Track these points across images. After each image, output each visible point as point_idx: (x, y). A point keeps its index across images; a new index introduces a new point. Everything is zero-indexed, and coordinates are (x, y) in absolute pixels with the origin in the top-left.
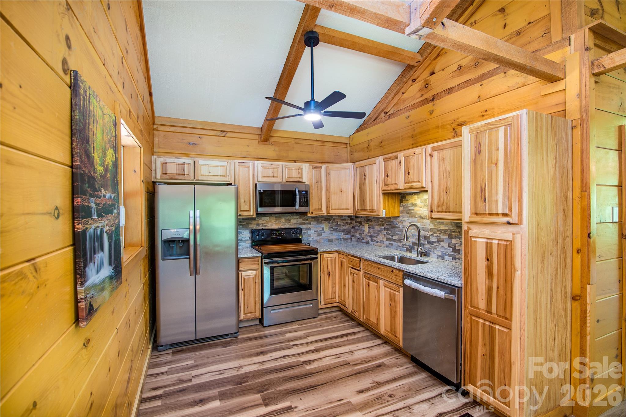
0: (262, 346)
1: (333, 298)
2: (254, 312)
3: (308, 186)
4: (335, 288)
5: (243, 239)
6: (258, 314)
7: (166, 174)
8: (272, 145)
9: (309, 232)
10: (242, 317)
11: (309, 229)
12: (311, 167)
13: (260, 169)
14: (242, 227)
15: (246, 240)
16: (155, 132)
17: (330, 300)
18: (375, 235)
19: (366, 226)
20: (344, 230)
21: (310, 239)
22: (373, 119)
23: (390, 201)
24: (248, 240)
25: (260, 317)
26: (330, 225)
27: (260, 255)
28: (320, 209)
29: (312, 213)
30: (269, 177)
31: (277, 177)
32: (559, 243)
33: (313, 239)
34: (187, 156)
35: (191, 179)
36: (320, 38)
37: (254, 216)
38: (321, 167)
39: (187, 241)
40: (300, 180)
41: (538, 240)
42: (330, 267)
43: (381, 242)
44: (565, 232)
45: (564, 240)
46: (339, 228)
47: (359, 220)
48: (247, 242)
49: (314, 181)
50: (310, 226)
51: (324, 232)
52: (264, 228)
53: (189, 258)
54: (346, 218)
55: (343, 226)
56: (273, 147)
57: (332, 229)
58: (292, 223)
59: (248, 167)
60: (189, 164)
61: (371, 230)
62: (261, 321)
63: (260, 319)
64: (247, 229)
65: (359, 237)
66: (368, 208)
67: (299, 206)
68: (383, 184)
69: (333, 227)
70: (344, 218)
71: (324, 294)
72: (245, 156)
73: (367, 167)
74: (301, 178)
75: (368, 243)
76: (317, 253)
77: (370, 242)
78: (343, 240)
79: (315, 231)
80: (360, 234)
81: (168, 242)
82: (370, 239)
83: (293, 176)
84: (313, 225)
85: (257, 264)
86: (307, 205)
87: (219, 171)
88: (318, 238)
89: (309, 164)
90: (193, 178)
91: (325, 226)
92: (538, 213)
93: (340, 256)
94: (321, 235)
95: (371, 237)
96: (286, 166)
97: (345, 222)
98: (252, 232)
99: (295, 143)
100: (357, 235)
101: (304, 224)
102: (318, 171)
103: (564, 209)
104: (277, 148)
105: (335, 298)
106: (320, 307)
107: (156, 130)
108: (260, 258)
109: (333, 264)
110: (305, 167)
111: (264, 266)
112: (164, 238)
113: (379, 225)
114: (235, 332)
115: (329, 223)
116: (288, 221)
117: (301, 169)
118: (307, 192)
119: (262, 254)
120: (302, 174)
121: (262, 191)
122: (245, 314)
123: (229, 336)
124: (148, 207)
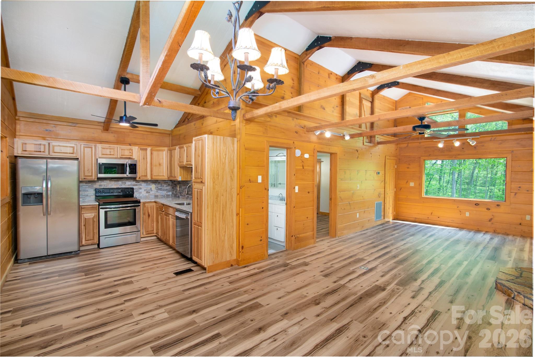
0: (94, 256)
1: (152, 231)
2: (93, 240)
3: (136, 161)
4: (154, 225)
5: (89, 195)
6: (96, 241)
7: (26, 151)
8: (112, 133)
9: (140, 190)
10: (84, 243)
11: (141, 189)
12: (139, 149)
13: (100, 149)
14: (88, 187)
15: (91, 196)
16: (17, 121)
17: (150, 232)
18: (182, 192)
19: (178, 186)
20: (167, 190)
21: (141, 195)
22: (182, 121)
23: (184, 171)
24: (93, 196)
25: (98, 243)
26: (156, 186)
27: (98, 203)
28: (146, 176)
29: (140, 178)
30: (107, 154)
31: (113, 155)
32: (227, 191)
33: (143, 195)
34: (44, 138)
35: (46, 154)
36: (130, 80)
37: (96, 180)
38: (147, 149)
39: (41, 194)
40: (131, 157)
41: (214, 189)
42: (150, 211)
43: (184, 196)
44: (232, 186)
45: (231, 189)
46: (163, 188)
47: (175, 183)
48: (91, 197)
49: (141, 158)
50: (140, 186)
51: (152, 191)
52: (105, 187)
53: (43, 205)
54: (168, 182)
55: (166, 187)
56: (113, 135)
57: (158, 189)
58: (128, 184)
59: (91, 148)
60: (44, 145)
61: (181, 189)
62: (99, 245)
63: (98, 244)
64: (92, 188)
65: (175, 194)
66: (173, 176)
67: (129, 174)
68: (178, 161)
69: (159, 188)
70: (167, 181)
71: (145, 228)
72: (90, 140)
73: (173, 151)
74: (132, 156)
75: (179, 197)
76: (139, 202)
77: (180, 197)
78: (166, 196)
79: (145, 190)
80: (176, 192)
81: (27, 195)
82: (180, 195)
83: (126, 154)
84: (143, 186)
85: (95, 209)
86: (135, 173)
87: (70, 150)
88: (147, 194)
89: (138, 147)
90: (48, 154)
91: (153, 186)
92: (214, 178)
93: (157, 204)
94: (150, 192)
95: (180, 193)
96: (121, 148)
97: (167, 184)
98: (96, 190)
99: (130, 132)
100: (174, 192)
101: (136, 185)
102: (144, 152)
103: (231, 176)
104: (116, 135)
105: (154, 230)
106: (142, 236)
107: (19, 120)
108: (98, 206)
109: (152, 210)
110: (135, 149)
111: (101, 210)
112: (24, 192)
113: (183, 186)
114: (77, 250)
115: (156, 185)
116: (124, 183)
117: (132, 150)
118: (135, 165)
119: (99, 203)
120: (132, 153)
121: (101, 164)
122: (86, 240)
123: (73, 253)
124: (11, 173)
